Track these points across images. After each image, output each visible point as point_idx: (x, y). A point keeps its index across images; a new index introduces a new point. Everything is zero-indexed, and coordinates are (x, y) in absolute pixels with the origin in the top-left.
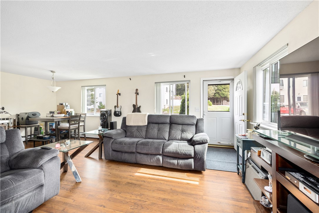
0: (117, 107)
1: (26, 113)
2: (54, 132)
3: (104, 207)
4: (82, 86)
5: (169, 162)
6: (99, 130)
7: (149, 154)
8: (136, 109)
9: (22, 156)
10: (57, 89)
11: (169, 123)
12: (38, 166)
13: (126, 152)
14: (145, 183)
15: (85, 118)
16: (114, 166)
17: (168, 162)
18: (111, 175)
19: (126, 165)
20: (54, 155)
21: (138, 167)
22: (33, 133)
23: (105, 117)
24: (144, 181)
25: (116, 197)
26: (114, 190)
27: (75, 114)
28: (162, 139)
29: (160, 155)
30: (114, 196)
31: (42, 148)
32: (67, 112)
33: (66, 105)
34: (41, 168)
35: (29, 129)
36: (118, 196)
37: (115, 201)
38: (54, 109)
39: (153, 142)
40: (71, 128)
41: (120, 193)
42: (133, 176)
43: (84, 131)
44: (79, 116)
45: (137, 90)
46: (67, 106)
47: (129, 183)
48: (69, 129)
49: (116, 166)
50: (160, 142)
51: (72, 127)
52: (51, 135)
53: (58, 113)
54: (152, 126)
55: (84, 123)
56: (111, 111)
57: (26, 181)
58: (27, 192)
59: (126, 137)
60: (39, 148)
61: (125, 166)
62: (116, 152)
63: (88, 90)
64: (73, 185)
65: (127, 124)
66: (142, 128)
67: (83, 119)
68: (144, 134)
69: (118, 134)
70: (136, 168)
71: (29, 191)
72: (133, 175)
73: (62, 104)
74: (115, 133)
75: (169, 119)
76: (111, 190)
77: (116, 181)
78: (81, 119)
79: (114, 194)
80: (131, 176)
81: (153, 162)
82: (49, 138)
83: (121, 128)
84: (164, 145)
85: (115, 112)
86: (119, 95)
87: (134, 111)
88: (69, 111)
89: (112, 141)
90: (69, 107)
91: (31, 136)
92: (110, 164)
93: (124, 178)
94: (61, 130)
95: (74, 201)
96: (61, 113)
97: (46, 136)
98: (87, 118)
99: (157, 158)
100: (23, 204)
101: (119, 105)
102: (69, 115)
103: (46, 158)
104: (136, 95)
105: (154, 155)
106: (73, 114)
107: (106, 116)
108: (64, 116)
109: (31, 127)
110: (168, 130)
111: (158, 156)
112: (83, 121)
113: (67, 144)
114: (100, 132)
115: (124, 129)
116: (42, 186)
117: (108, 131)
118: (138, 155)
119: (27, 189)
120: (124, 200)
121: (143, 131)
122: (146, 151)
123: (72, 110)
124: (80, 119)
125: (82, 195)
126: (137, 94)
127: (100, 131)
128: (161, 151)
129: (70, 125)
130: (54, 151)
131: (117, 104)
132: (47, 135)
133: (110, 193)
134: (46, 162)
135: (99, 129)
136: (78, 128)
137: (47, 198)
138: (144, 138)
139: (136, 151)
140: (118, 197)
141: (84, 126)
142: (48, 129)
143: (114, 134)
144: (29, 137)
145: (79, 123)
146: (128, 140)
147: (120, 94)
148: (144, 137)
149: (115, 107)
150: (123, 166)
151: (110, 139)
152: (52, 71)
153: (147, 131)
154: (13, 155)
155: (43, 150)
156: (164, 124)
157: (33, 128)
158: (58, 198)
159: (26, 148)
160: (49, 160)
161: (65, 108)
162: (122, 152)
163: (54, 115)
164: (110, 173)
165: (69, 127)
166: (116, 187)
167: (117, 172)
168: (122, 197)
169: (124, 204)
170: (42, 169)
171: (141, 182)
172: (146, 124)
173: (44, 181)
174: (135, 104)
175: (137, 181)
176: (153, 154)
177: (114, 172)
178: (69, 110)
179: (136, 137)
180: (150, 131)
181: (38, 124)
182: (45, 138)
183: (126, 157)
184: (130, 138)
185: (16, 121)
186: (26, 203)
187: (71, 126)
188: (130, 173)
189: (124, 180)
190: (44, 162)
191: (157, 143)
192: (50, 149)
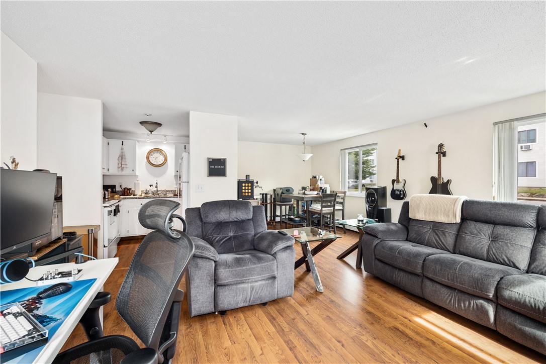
0: (398, 182)
1: (281, 189)
2: (305, 215)
3: (343, 345)
4: (341, 150)
5: (520, 329)
6: (359, 221)
7: (455, 289)
8: (440, 186)
9: (262, 238)
10: (308, 156)
11: (534, 225)
12: (273, 253)
13: (401, 269)
14: (433, 347)
15: (343, 199)
16: (377, 287)
17: (515, 327)
18: (368, 300)
19: (401, 294)
20: (289, 244)
21: (427, 307)
22: (287, 213)
23: (373, 199)
24: (434, 343)
25: (367, 341)
26: (365, 328)
27: (331, 191)
28: (502, 264)
29: (488, 300)
30: (364, 338)
31: (279, 232)
32: (321, 188)
33: (320, 178)
34: (274, 255)
35: (283, 207)
36: (369, 341)
37: (363, 346)
38: (307, 184)
39: (470, 265)
40: (323, 212)
41: (375, 339)
42: (410, 320)
43: (343, 219)
44: (334, 195)
45: (441, 146)
46: (321, 180)
47: (397, 329)
48: (320, 213)
49: (382, 289)
50: (490, 269)
51: (325, 210)
52: (303, 219)
53: (311, 190)
54: (473, 226)
55: (343, 207)
56: (384, 189)
57: (259, 265)
58: (260, 279)
59: (407, 240)
60: (276, 231)
61: (400, 296)
62: (382, 264)
63: (349, 153)
64: (312, 292)
65: (411, 215)
66: (445, 229)
67: (342, 201)
68: (450, 240)
69: (389, 232)
70: (422, 307)
71: (263, 278)
72: (410, 318)
73: (315, 177)
74: (384, 229)
75: (535, 214)
76: (360, 325)
77: (374, 315)
78: (338, 200)
79: (364, 333)
80: (405, 318)
81: (466, 310)
82: (300, 222)
83: (399, 222)
84: (502, 278)
85: (393, 191)
86: (400, 160)
87: (433, 191)
88: (323, 188)
89: (377, 242)
90: (323, 181)
91: (285, 216)
92: (372, 283)
93: (390, 315)
94: (313, 213)
95: (308, 314)
96: (313, 190)
97: (297, 219)
98: (347, 199)
99: (477, 305)
100: (257, 291)
101: (401, 179)
102: (323, 192)
103: (281, 245)
104: (439, 157)
105: (469, 294)
106: (328, 192)
107: (375, 198)
108: (317, 194)
109: (286, 205)
110: (529, 244)
111: (481, 301)
112: (342, 203)
113: (321, 234)
114: (359, 223)
115: (404, 223)
116: (274, 278)
117: (374, 224)
118: (428, 283)
119: (260, 275)
120: (378, 354)
121: (447, 235)
122: (448, 279)
123: (327, 186)
124: (335, 199)
125: (318, 311)
126: (441, 153)
127: (361, 222)
128: (493, 292)
129: (322, 207)
130: (289, 239)
131: (398, 176)
132: (298, 217)
133: (359, 329)
134: (279, 250)
135: (359, 218)
136: (333, 214)
137: (280, 296)
138: (448, 251)
139: (423, 273)
140: (369, 344)
141: (343, 210)
142: (300, 210)
143: (382, 231)
144: (284, 217)
145: (334, 206)
146: (408, 247)
147: (403, 158)
148: (451, 248)
149: (393, 181)
150: (396, 293)
151: (372, 237)
152: (303, 134)
153: (458, 237)
154: (257, 234)
155: (279, 234)
156: (513, 228)
157: (288, 207)
158: (292, 302)
159: (268, 229)
160: (283, 248)
161: (318, 183)
162: (394, 267)
163: (306, 192)
164: (368, 297)
165: (321, 210)
166: (370, 324)
167: (380, 301)
168: (376, 347)
169: (376, 360)
170: (275, 258)
171: (427, 340)
172: (458, 220)
173: (276, 273)
174: (436, 176)
175: (418, 333)
176: (465, 291)
177: (375, 297)
178: (324, 186)
179: (429, 245)
180: (468, 237)
181: (292, 203)
182: (295, 221)
183: (402, 278)
184: (414, 244)
185: (273, 197)
186: (260, 291)
187: (323, 209)
188: (405, 312)
189: (388, 319)
190: (278, 249)
191: (482, 269)
192: (285, 235)
